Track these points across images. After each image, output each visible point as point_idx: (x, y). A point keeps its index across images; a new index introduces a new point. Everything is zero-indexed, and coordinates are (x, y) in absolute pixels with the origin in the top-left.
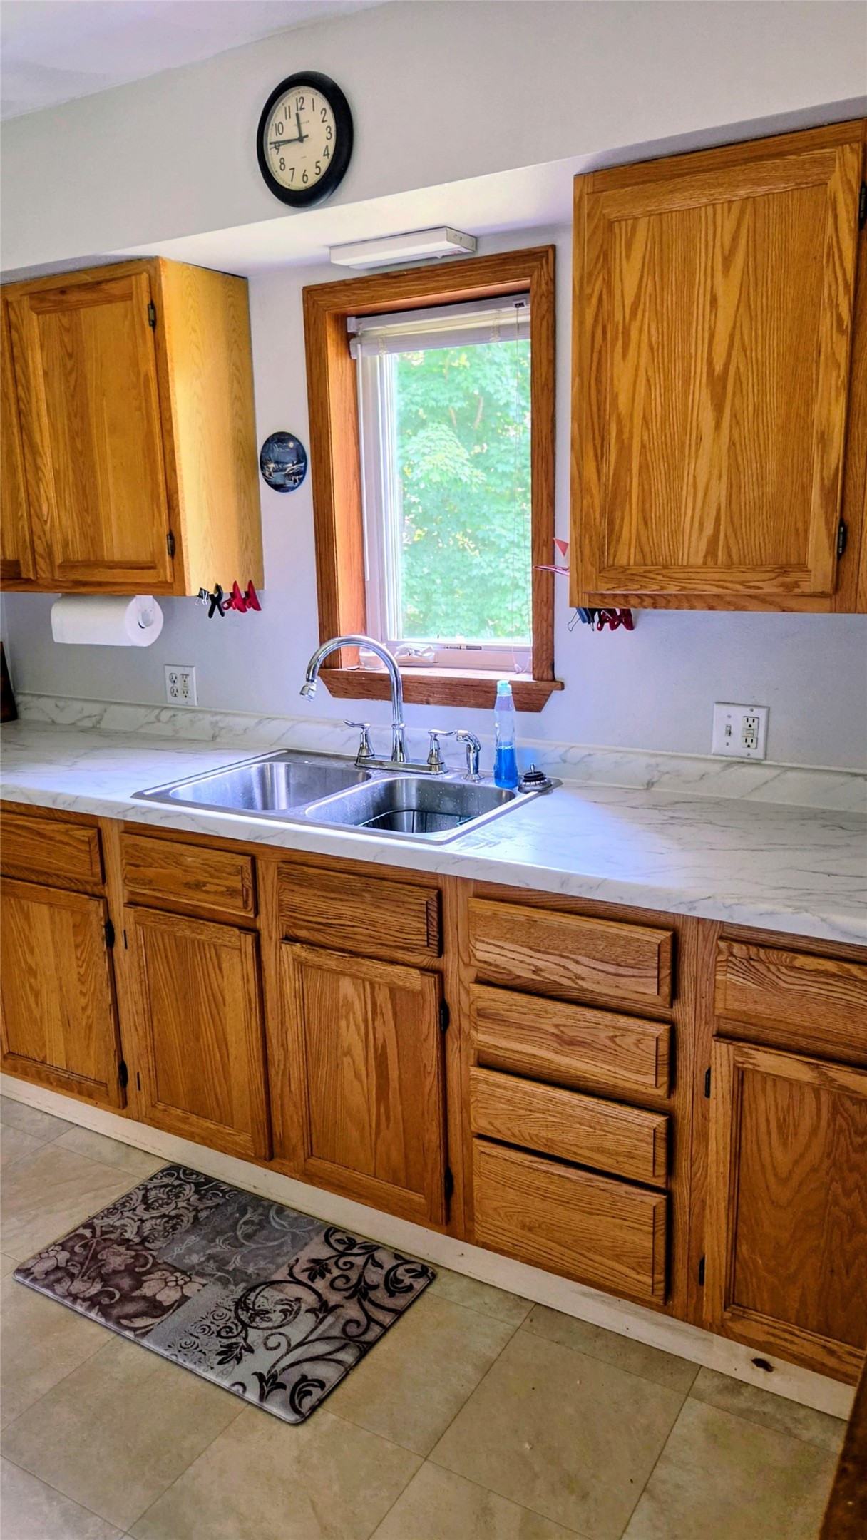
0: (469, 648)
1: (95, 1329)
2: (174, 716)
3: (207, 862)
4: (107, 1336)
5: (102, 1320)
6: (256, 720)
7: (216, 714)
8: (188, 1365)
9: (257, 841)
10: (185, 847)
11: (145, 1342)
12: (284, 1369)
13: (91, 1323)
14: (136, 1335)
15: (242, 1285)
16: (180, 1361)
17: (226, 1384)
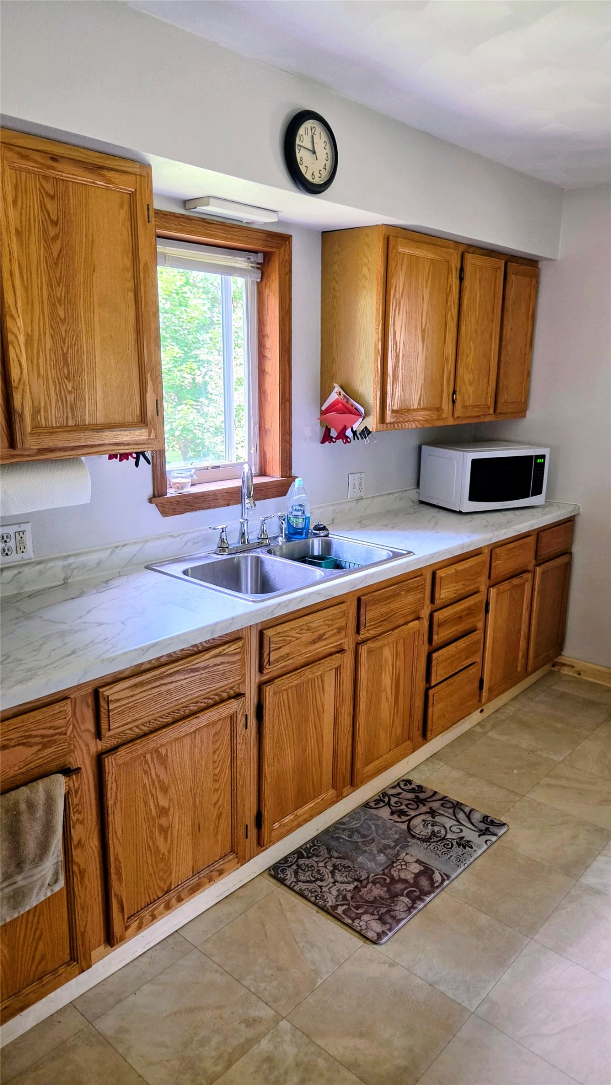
0: (213, 468)
1: (437, 901)
2: (20, 573)
3: (327, 618)
4: (444, 895)
5: (433, 895)
6: (110, 551)
7: (66, 558)
8: (472, 860)
9: (354, 589)
10: (311, 616)
11: (453, 877)
12: (476, 827)
13: (432, 902)
14: (448, 880)
15: (409, 840)
16: (468, 863)
17: (485, 847)
